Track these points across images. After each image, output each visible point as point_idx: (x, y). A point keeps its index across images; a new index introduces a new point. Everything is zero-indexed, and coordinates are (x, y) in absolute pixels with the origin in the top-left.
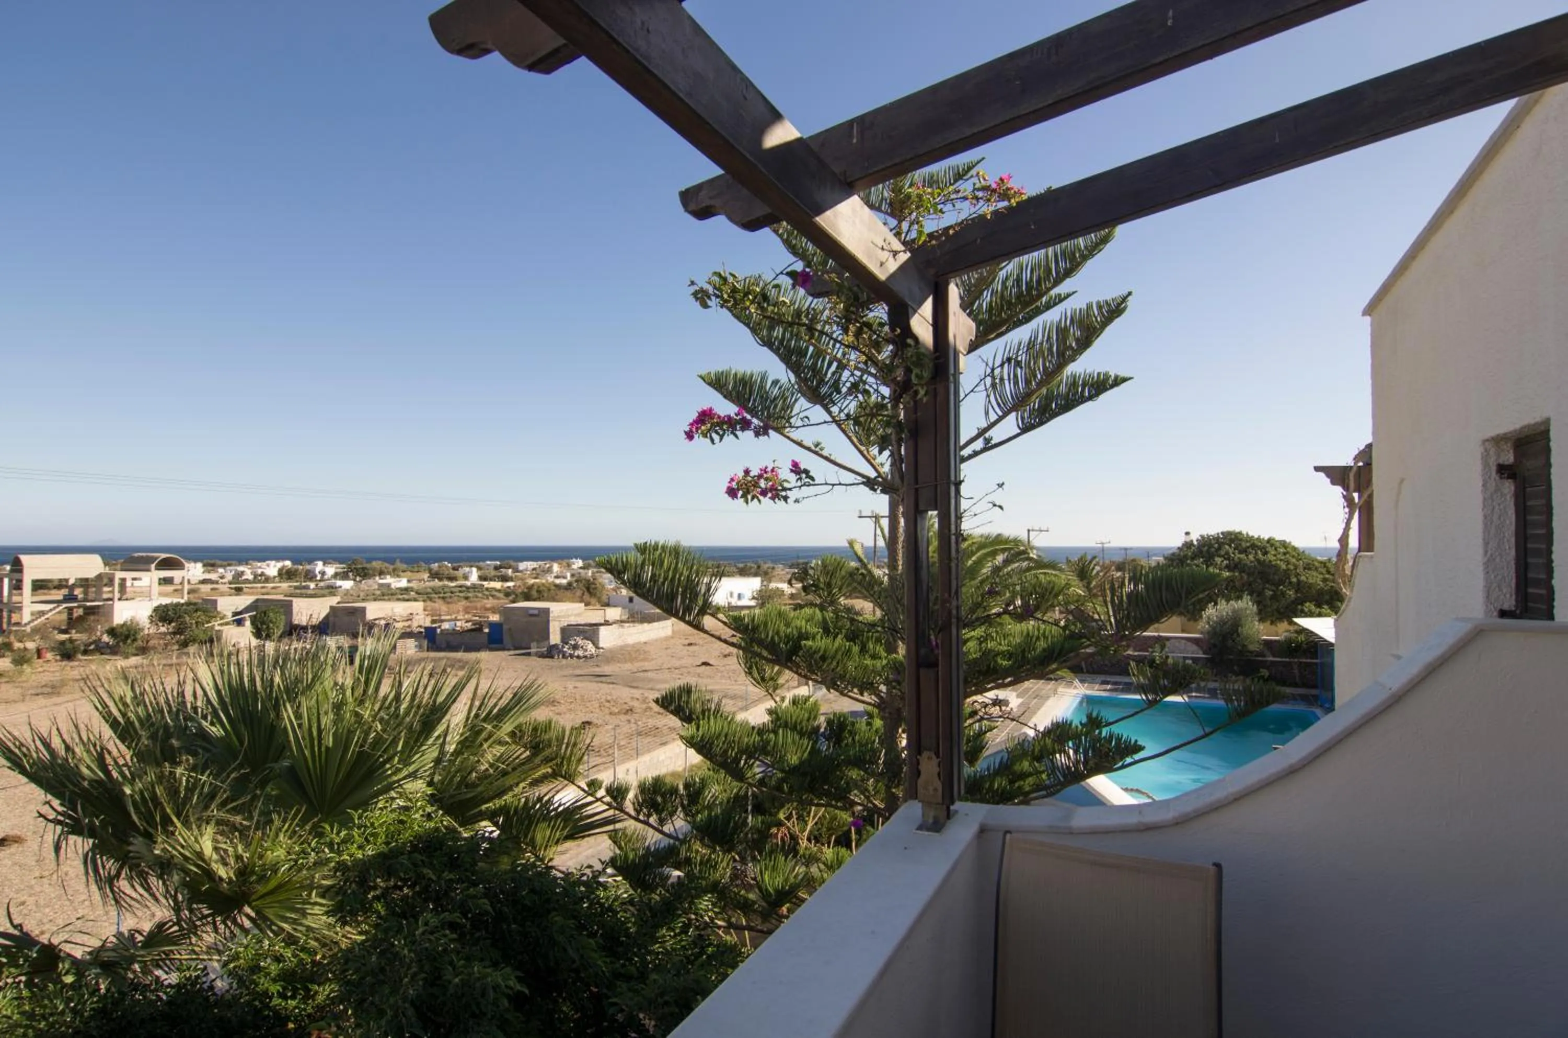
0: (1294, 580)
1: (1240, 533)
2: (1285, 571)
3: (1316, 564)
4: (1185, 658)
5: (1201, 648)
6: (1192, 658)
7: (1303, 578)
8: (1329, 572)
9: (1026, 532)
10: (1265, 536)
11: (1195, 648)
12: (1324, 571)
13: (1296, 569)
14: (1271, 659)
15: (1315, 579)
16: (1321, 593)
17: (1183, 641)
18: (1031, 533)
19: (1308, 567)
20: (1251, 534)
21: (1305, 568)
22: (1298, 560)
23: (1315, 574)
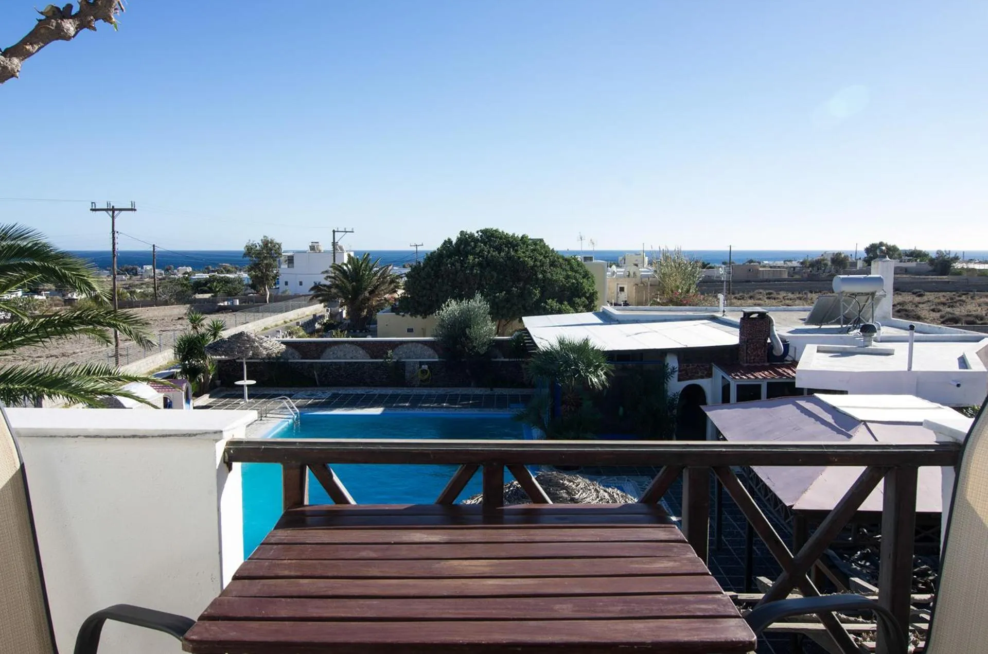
0: (540, 276)
1: (496, 231)
2: (532, 268)
3: (561, 260)
4: (421, 363)
5: (436, 351)
6: (427, 363)
7: (549, 275)
8: (572, 269)
9: (332, 233)
10: (519, 234)
11: (431, 352)
12: (568, 268)
13: (542, 266)
14: (503, 359)
15: (559, 276)
16: (563, 288)
17: (420, 345)
18: (336, 233)
19: (553, 264)
20: (506, 232)
21: (551, 265)
22: (545, 257)
23: (559, 270)
